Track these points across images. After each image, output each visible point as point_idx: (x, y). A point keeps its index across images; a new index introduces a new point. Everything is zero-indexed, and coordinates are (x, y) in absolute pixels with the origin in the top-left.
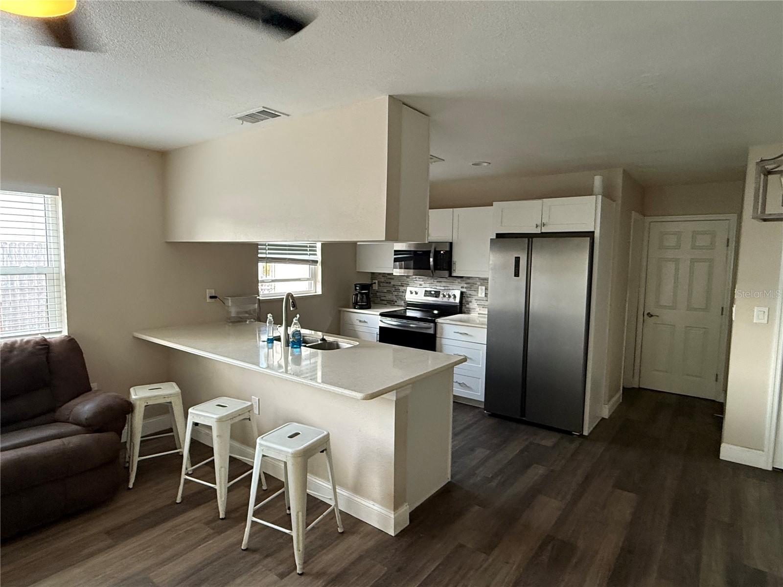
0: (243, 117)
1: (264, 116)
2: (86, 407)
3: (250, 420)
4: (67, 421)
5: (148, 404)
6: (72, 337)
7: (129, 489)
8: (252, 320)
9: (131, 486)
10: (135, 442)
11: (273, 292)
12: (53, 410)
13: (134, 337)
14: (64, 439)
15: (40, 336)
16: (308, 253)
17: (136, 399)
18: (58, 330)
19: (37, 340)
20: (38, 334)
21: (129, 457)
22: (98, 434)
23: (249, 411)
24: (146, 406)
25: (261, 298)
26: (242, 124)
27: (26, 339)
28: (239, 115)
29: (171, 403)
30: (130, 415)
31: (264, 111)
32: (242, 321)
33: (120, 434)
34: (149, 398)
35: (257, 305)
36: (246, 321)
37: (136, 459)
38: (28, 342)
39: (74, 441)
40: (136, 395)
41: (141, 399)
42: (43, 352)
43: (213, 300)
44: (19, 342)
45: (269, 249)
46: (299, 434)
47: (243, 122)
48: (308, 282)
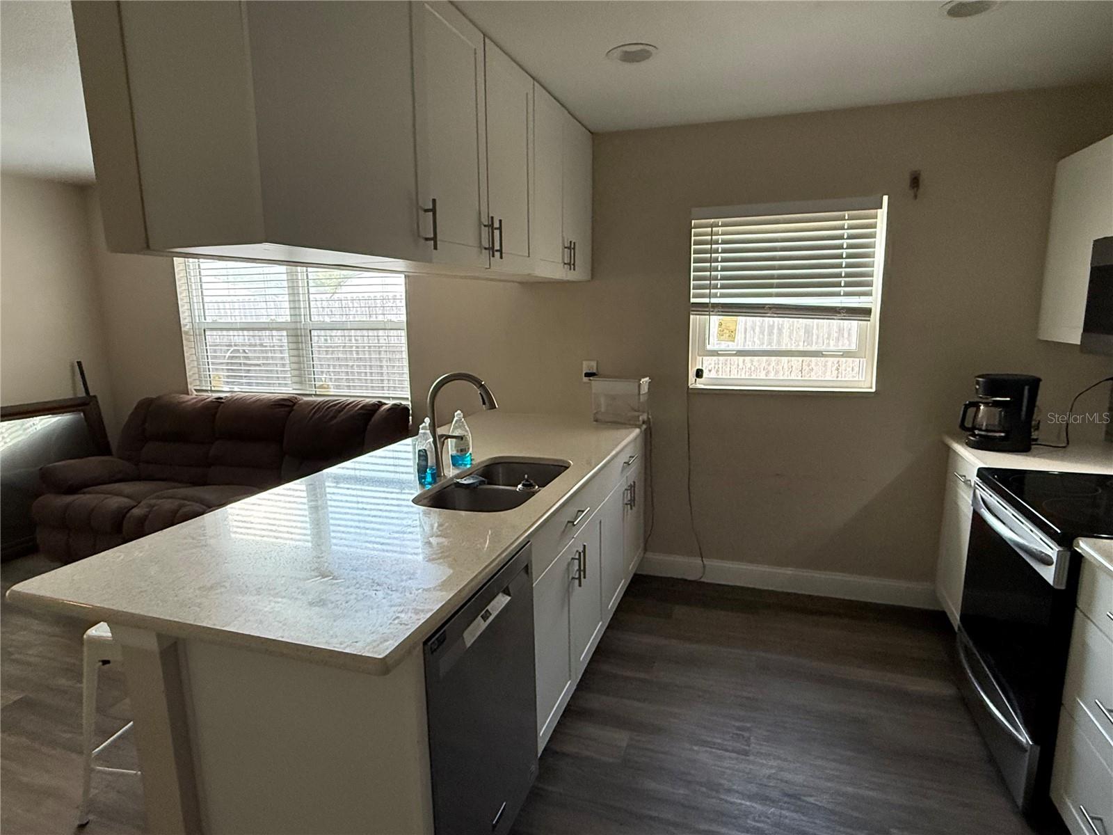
16: (842, 290)
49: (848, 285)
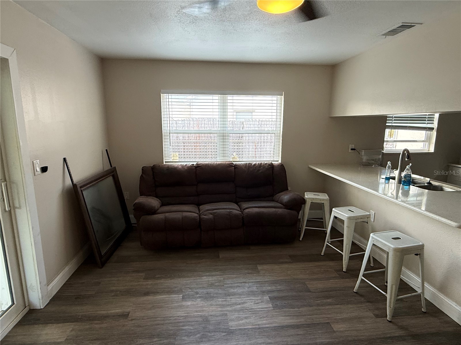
0: (387, 33)
1: (403, 29)
2: (286, 197)
3: (367, 223)
4: (277, 202)
5: (313, 202)
6: (283, 164)
7: (300, 241)
8: (377, 165)
9: (301, 239)
10: (305, 219)
11: (394, 148)
12: (273, 195)
13: (309, 167)
14: (276, 209)
15: (270, 162)
16: (426, 122)
17: (307, 198)
18: (277, 160)
19: (270, 163)
20: (269, 161)
21: (301, 225)
22: (289, 210)
23: (367, 218)
24: (311, 203)
25: (384, 152)
26: (385, 38)
27: (266, 162)
28: (384, 32)
29: (323, 204)
30: (304, 205)
31: (402, 25)
32: (369, 165)
33: (298, 213)
34: (313, 199)
35: (381, 156)
36: (372, 165)
37: (304, 227)
38: (266, 164)
39: (280, 211)
40: (307, 196)
41: (309, 198)
42: (271, 169)
43: (353, 151)
44: (263, 163)
45: (395, 120)
46: (401, 239)
47: (386, 37)
48: (423, 143)
49: (428, 120)
